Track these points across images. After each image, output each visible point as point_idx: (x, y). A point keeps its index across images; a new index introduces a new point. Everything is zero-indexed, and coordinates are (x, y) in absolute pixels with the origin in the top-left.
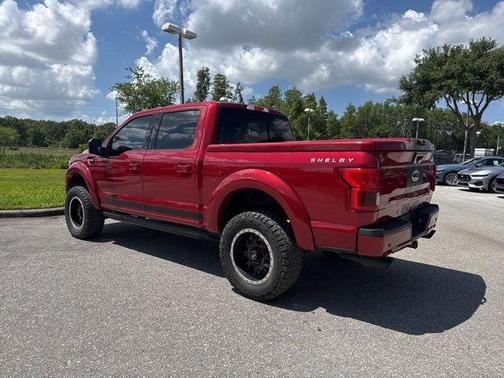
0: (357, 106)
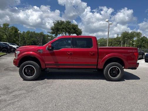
0: (25, 32)
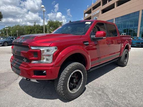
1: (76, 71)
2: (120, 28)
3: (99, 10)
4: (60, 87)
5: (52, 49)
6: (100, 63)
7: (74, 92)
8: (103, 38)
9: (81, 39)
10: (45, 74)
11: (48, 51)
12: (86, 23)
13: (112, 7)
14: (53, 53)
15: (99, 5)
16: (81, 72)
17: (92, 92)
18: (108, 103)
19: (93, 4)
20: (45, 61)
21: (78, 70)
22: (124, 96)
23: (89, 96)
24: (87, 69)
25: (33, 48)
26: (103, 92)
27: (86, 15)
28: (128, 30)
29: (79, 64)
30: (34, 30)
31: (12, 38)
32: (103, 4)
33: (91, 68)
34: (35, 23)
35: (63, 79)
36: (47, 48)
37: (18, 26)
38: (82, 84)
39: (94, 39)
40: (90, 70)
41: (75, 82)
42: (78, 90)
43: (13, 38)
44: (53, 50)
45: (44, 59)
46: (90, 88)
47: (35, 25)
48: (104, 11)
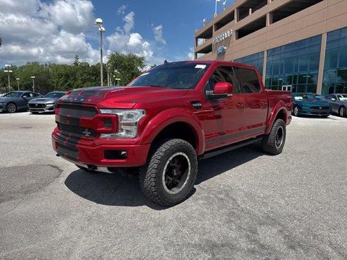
1: (178, 154)
2: (277, 73)
3: (229, 31)
4: (149, 180)
5: (136, 114)
6: (224, 143)
7: (174, 193)
8: (228, 95)
9: (187, 96)
10: (123, 157)
11: (129, 116)
12: (198, 66)
13: (260, 24)
14: (138, 120)
15: (229, 18)
16: (187, 157)
17: (206, 195)
18: (235, 211)
19: (217, 16)
20: (123, 134)
21: (181, 154)
22: (265, 201)
23: (201, 202)
24: (197, 152)
25: (103, 111)
26: (227, 195)
27: (201, 41)
28: (295, 77)
29: (184, 141)
30: (74, 74)
31: (25, 94)
32: (240, 16)
33: (205, 153)
34: (77, 58)
35: (156, 166)
36: (127, 112)
37: (36, 64)
38: (187, 179)
39: (211, 98)
40: (203, 155)
41: (175, 174)
42: (181, 189)
43: (28, 95)
44: (138, 115)
45: (122, 130)
46: (203, 189)
47: (76, 64)
48: (241, 33)
